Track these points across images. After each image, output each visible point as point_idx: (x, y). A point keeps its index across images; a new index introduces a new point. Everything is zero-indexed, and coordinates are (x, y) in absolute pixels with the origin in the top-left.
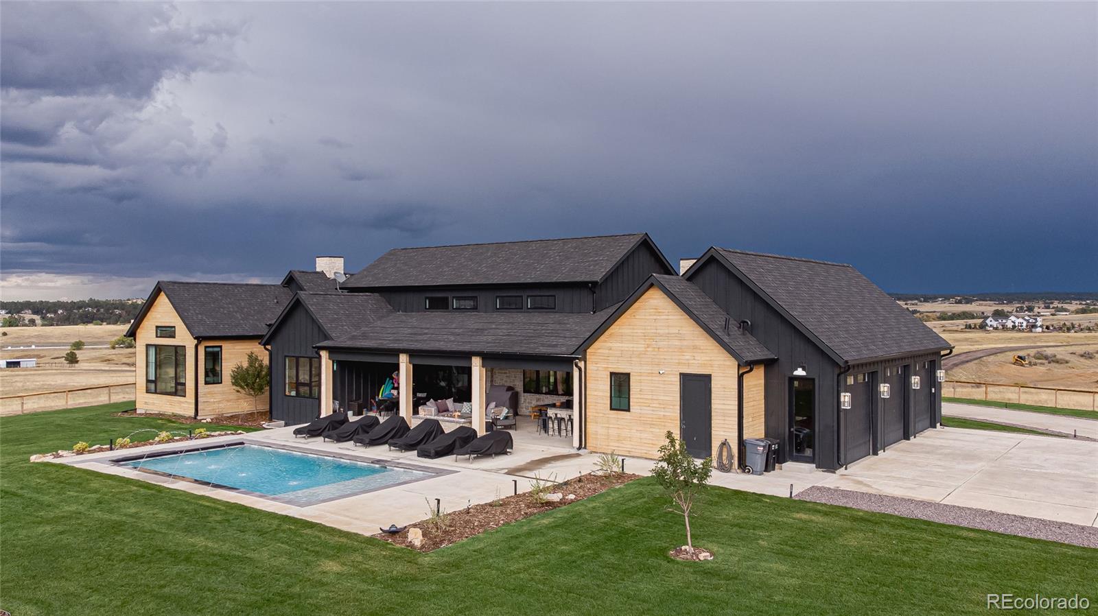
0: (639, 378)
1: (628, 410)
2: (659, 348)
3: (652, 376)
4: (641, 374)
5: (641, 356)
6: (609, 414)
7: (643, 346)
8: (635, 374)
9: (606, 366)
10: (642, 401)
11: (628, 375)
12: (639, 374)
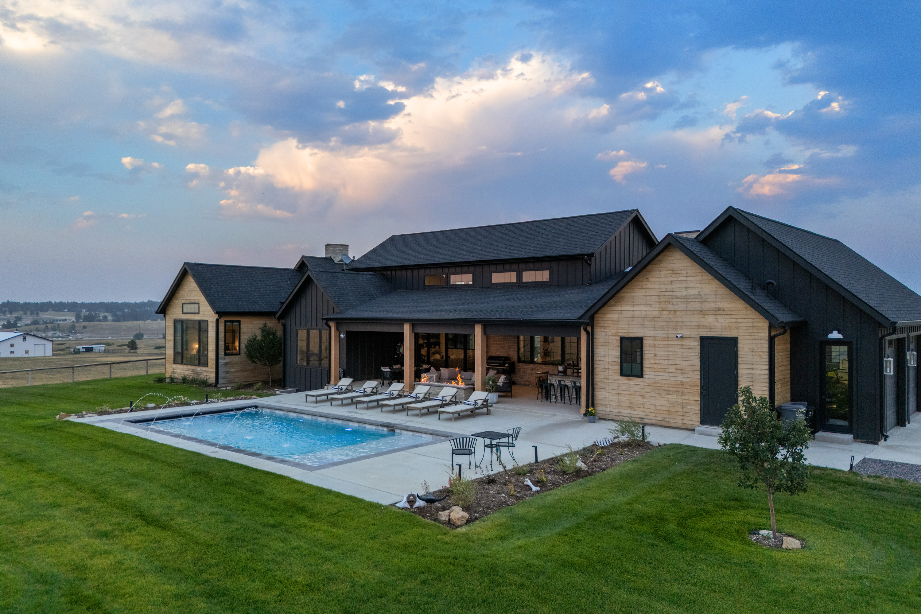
0: (653, 342)
1: (641, 376)
2: (675, 311)
3: (668, 340)
4: (655, 338)
5: (656, 319)
6: (618, 380)
7: (657, 309)
8: (647, 338)
9: (615, 331)
10: (656, 366)
11: (641, 339)
12: (654, 338)
